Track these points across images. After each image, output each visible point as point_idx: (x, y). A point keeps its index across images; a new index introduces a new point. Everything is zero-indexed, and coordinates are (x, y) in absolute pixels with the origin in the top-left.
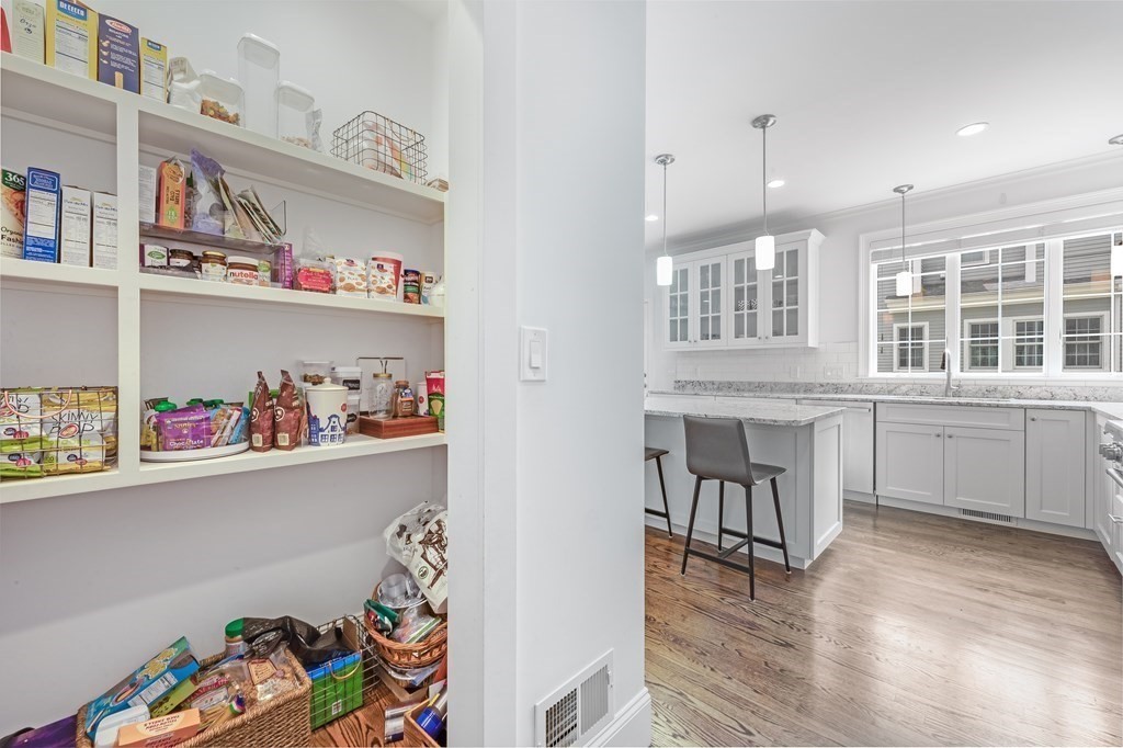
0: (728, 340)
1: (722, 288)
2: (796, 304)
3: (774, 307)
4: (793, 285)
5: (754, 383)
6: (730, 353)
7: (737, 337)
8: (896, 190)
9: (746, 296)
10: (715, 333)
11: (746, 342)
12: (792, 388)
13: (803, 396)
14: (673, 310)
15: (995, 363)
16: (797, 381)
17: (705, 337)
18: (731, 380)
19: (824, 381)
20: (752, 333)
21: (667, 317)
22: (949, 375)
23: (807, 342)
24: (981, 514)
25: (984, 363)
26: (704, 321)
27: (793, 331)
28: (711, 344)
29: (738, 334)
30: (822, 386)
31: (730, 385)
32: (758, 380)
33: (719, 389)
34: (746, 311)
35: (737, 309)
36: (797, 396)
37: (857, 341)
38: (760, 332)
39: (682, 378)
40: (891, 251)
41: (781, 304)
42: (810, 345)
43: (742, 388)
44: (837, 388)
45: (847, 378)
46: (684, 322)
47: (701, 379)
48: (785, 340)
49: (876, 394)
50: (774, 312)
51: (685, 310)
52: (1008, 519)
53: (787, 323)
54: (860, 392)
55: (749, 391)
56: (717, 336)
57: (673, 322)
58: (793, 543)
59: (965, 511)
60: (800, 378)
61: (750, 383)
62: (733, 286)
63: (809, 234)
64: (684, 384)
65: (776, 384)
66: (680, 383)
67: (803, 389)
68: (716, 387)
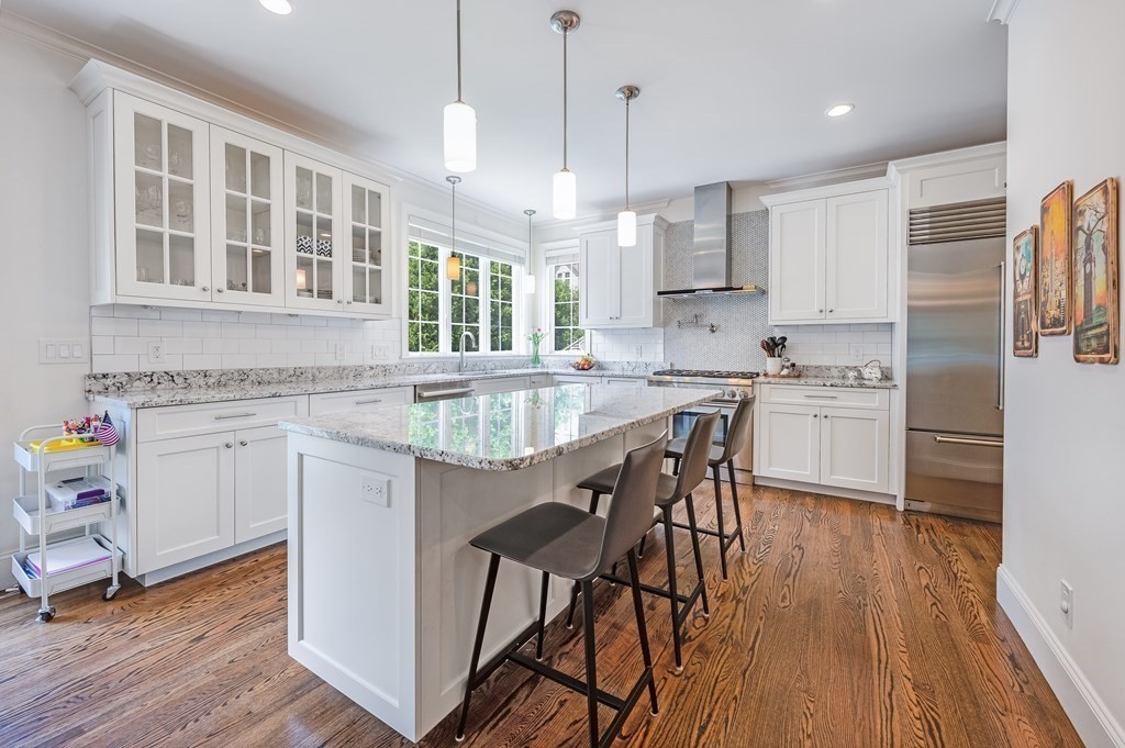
0: (286, 298)
1: (275, 203)
2: (379, 264)
3: (354, 260)
4: (376, 236)
5: (287, 370)
7: (299, 294)
9: (314, 234)
10: (260, 282)
12: (340, 373)
16: (343, 364)
20: (325, 294)
23: (390, 314)
26: (235, 253)
28: (249, 300)
30: (372, 368)
32: (292, 365)
34: (315, 256)
35: (300, 248)
39: (113, 366)
41: (362, 259)
43: (266, 378)
44: (386, 371)
45: (392, 358)
55: (281, 383)
61: (280, 371)
62: (292, 207)
64: (124, 379)
65: (319, 370)
66: (108, 382)
67: (352, 374)
68: (212, 380)
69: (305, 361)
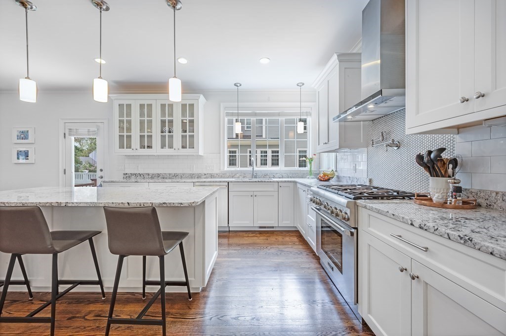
0: (157, 150)
1: (153, 118)
2: (193, 132)
3: (182, 133)
4: (192, 122)
5: (172, 174)
6: (159, 157)
7: (162, 148)
8: (235, 85)
9: (167, 126)
10: (149, 145)
11: (167, 151)
12: (192, 176)
13: (197, 180)
14: (121, 128)
15: (235, 165)
16: (193, 172)
17: (142, 147)
18: (159, 172)
19: (206, 172)
20: (171, 147)
21: (117, 133)
22: (253, 169)
23: (198, 152)
24: (265, 227)
25: (233, 165)
26: (142, 137)
27: (192, 146)
28: (146, 151)
29: (163, 146)
30: (205, 175)
31: (158, 175)
32: (173, 172)
33: (152, 178)
34: (167, 134)
35: (162, 132)
36: (194, 180)
37: (220, 153)
38: (175, 146)
39: (128, 171)
40: (233, 113)
41: (185, 131)
42: (200, 154)
43: (165, 177)
44: (212, 176)
45: (216, 171)
46: (129, 137)
47: (141, 173)
48: (187, 151)
49: (228, 178)
50: (182, 135)
51: (129, 129)
52: (273, 227)
53: (189, 142)
54: (221, 177)
55: (169, 178)
56: (149, 147)
57: (121, 137)
58: (193, 279)
59: (260, 227)
60: (196, 171)
61: (170, 174)
62: (159, 118)
63: (199, 97)
64: (130, 175)
65: (183, 174)
66: (127, 175)
67: (196, 177)
68: (150, 176)
69: (179, 171)
